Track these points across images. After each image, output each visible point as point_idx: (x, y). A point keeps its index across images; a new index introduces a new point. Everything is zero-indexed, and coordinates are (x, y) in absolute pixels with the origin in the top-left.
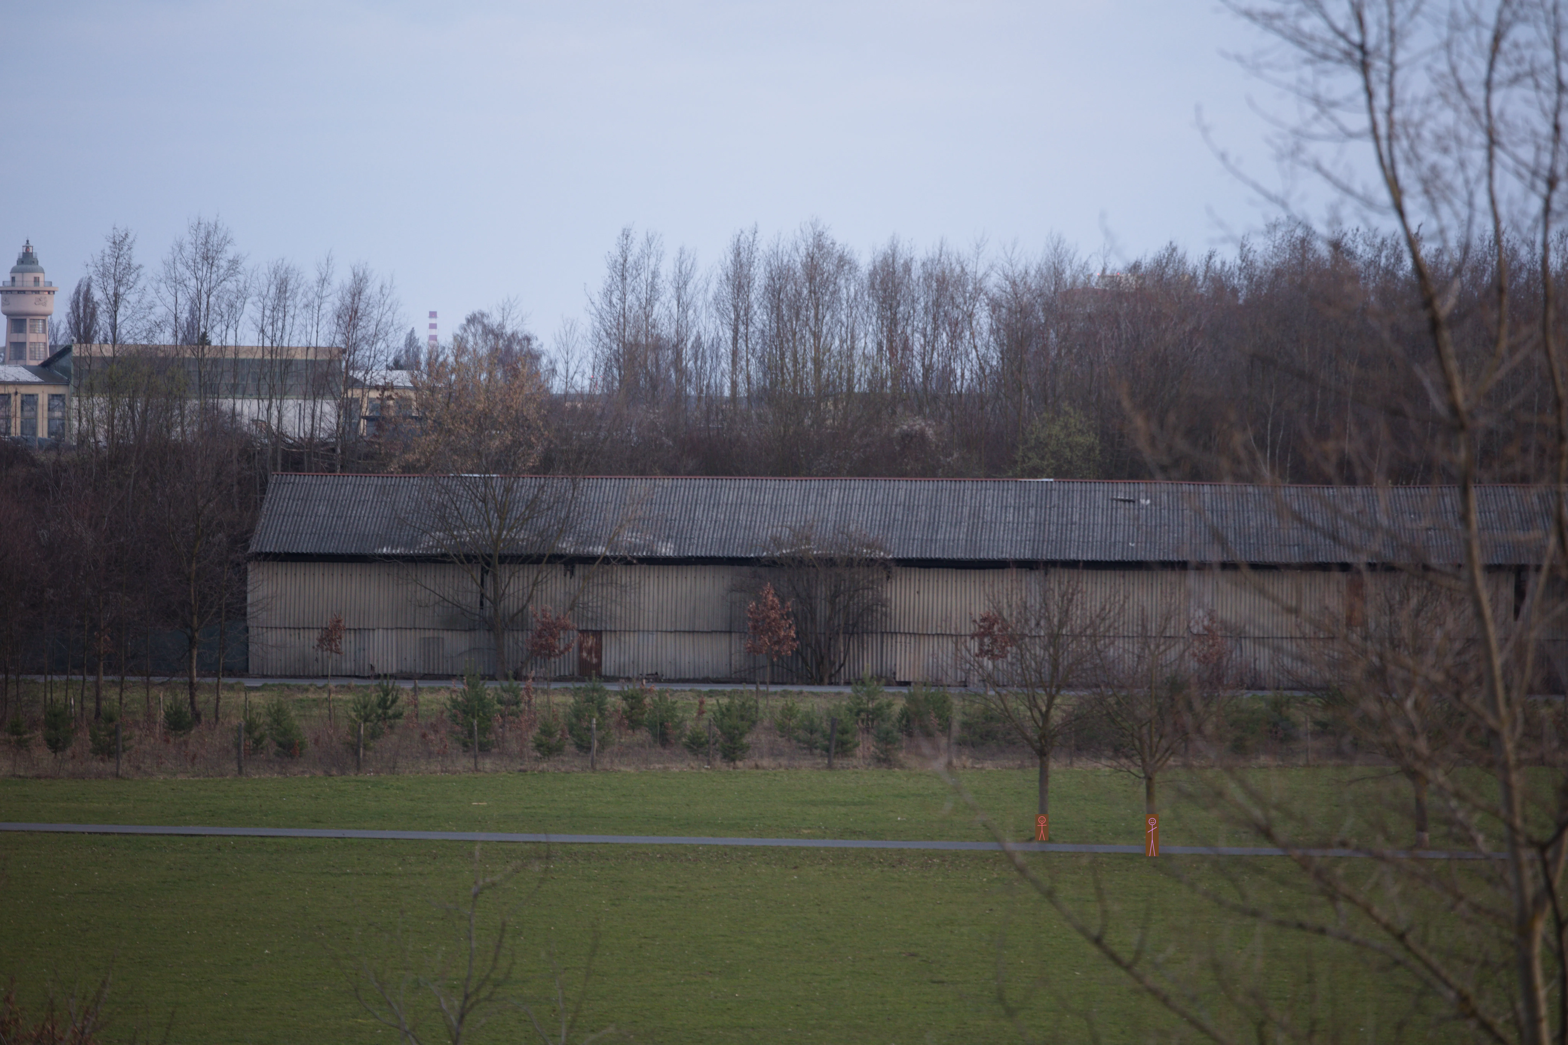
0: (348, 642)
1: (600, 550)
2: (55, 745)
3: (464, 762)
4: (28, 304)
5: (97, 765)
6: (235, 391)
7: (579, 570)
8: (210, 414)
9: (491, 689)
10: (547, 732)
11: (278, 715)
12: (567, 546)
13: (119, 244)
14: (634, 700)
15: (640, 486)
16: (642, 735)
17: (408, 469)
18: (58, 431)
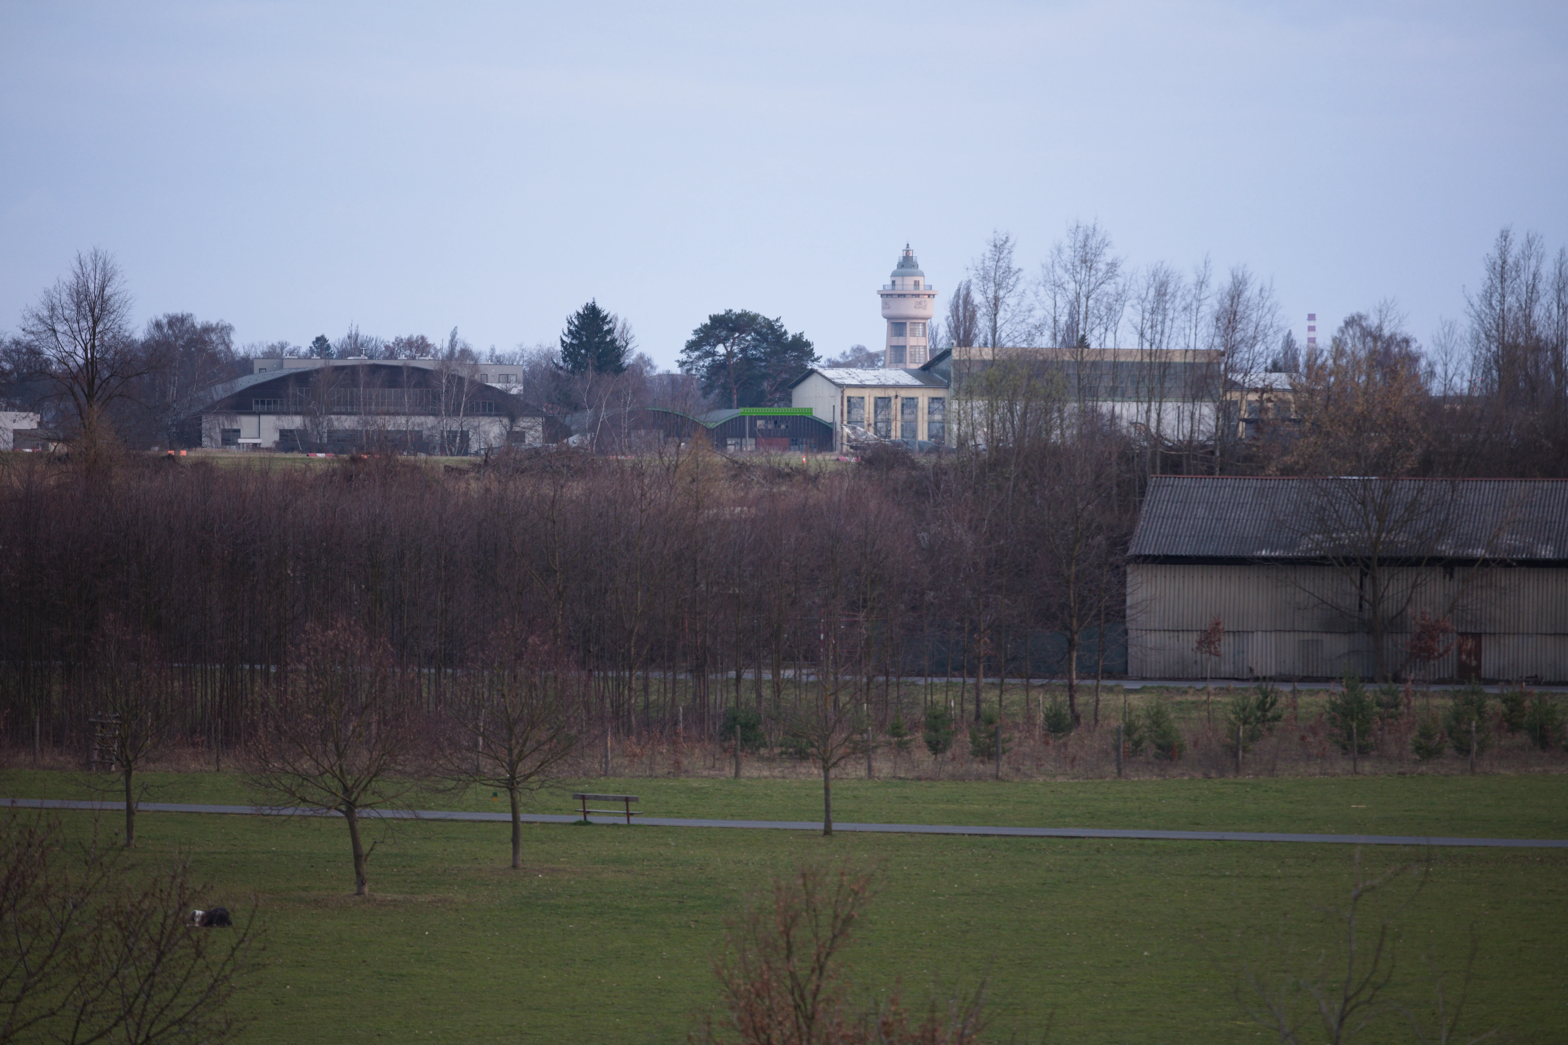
0: (1227, 645)
1: (1480, 552)
2: (935, 747)
3: (1343, 765)
4: (908, 308)
5: (977, 767)
6: (1114, 393)
7: (1459, 573)
8: (1090, 417)
9: (1370, 692)
10: (1426, 734)
11: (1157, 717)
12: (1446, 548)
13: (999, 248)
14: (1514, 703)
15: (1519, 488)
16: (1522, 738)
17: (1286, 472)
18: (938, 435)
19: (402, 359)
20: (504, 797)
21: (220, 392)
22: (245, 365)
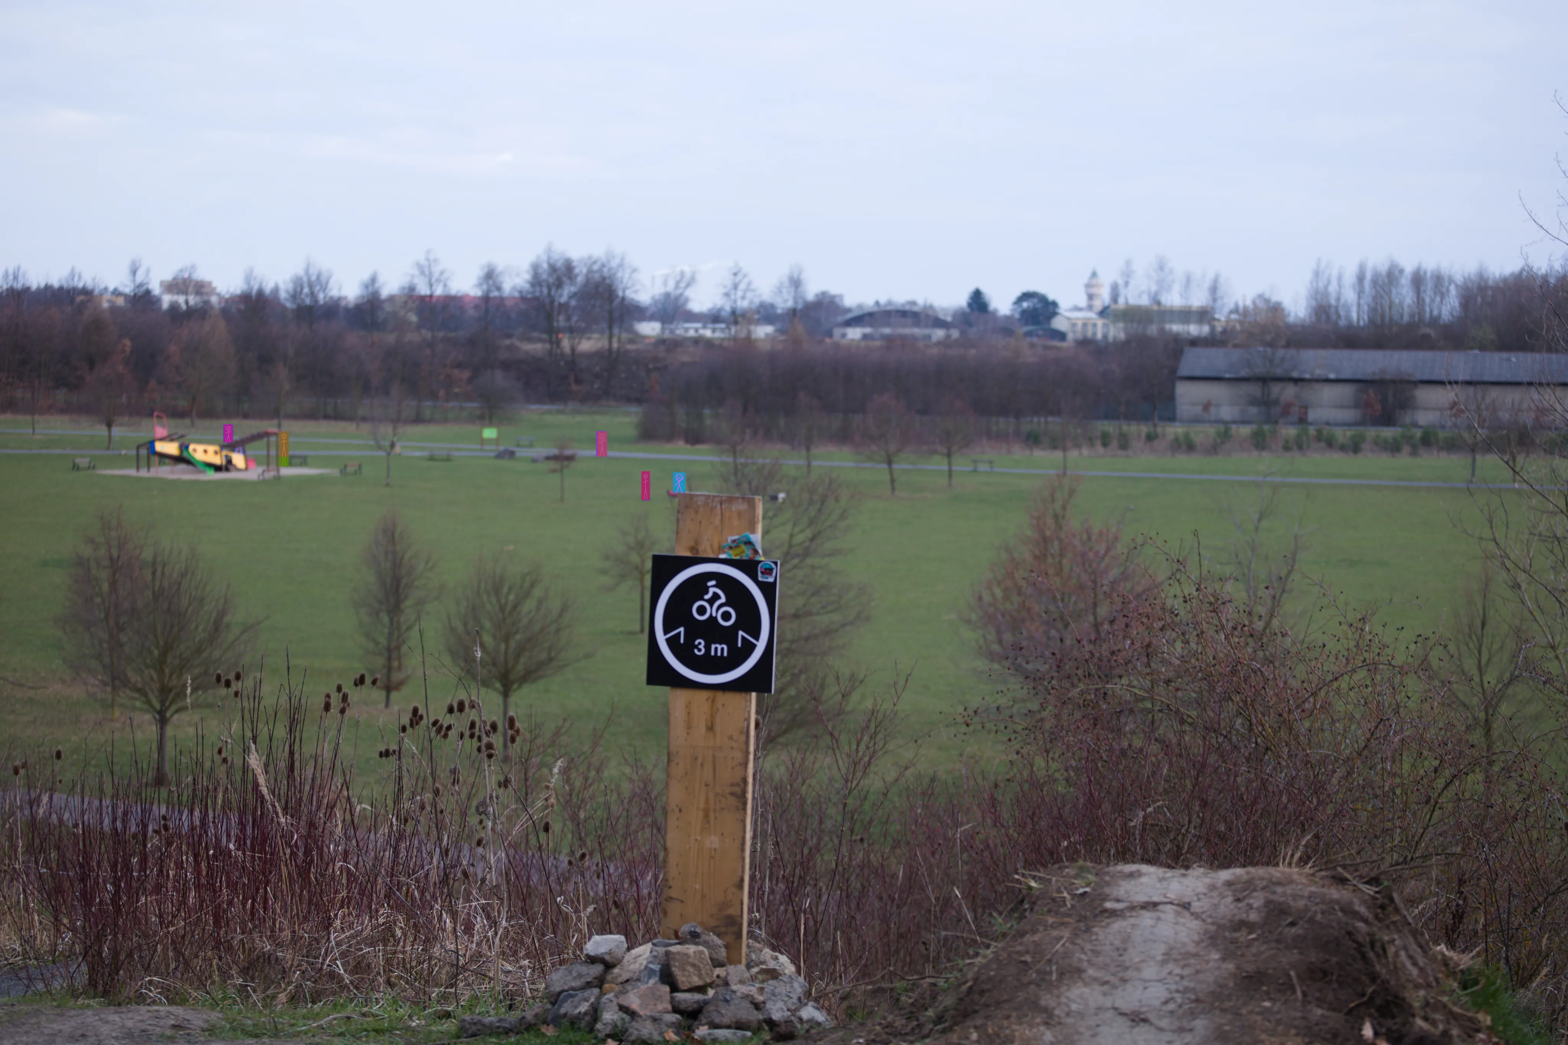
0: (1213, 410)
1: (1307, 376)
2: (1105, 445)
3: (1255, 453)
4: (1094, 291)
5: (1120, 452)
6: (1172, 322)
7: (1300, 384)
8: (1162, 331)
9: (1266, 428)
10: (1287, 442)
11: (1187, 436)
12: (1295, 375)
13: (1128, 263)
14: (1319, 432)
15: (1322, 353)
16: (1323, 444)
17: (1235, 346)
18: (1105, 337)
19: (907, 308)
20: (945, 461)
21: (840, 319)
22: (849, 310)
